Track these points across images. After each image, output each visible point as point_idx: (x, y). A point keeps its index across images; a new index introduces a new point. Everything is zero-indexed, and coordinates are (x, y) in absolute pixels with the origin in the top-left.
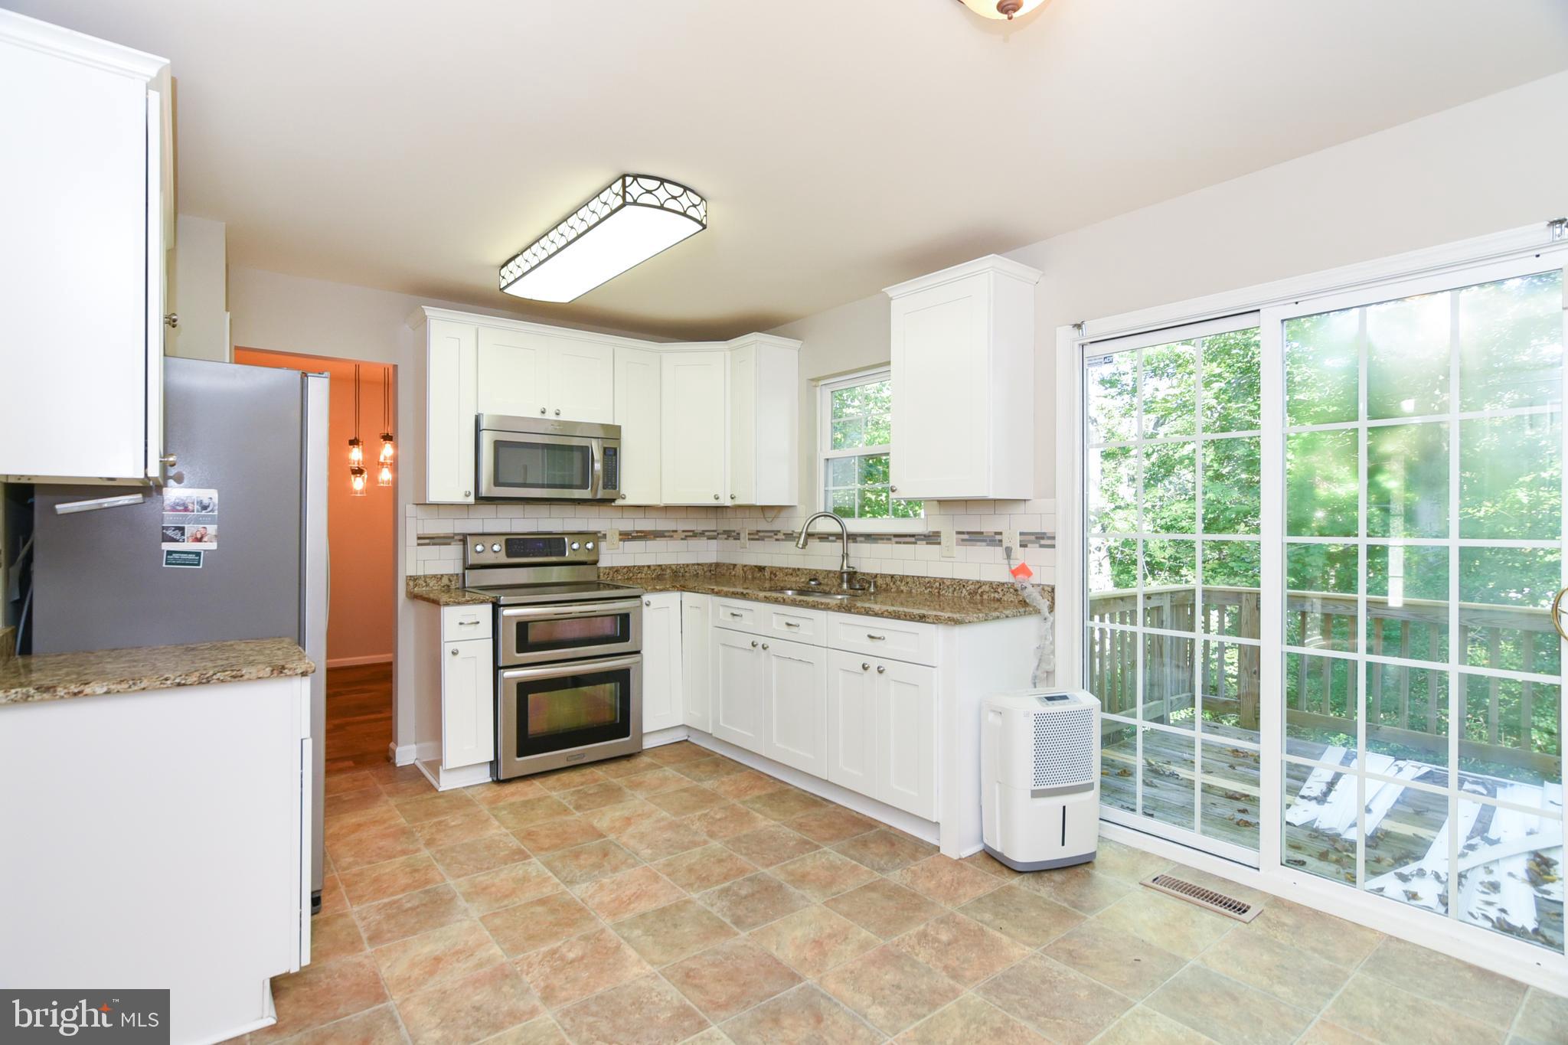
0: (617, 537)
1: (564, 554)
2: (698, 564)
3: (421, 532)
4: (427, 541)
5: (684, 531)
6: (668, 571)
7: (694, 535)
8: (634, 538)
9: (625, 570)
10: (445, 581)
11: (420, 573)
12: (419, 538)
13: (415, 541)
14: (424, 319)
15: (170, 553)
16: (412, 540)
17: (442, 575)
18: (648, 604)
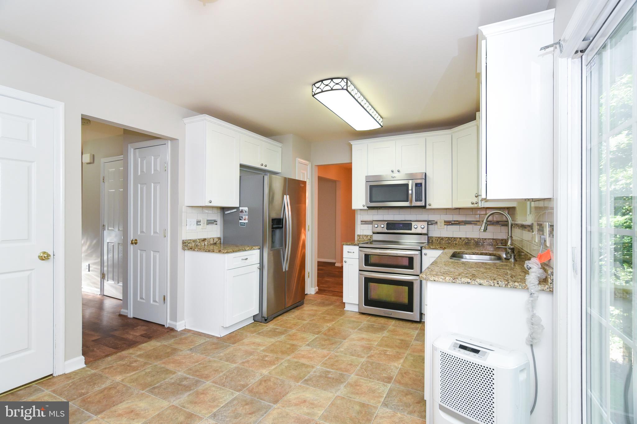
0: (443, 223)
1: (411, 229)
3: (362, 219)
4: (364, 223)
6: (472, 241)
8: (453, 224)
9: (447, 239)
10: (369, 237)
11: (361, 233)
12: (361, 222)
13: (360, 223)
14: (351, 146)
15: (241, 223)
16: (359, 221)
17: (368, 235)
18: (425, 254)
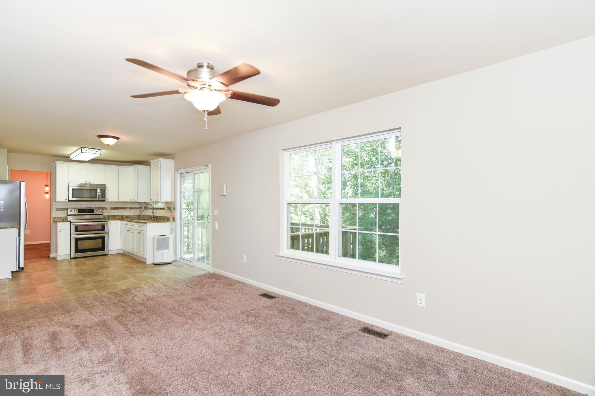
0: (110, 209)
1: (94, 212)
2: (133, 215)
4: (58, 210)
5: (129, 207)
6: (125, 216)
7: (132, 208)
8: (115, 209)
9: (112, 216)
10: (63, 218)
11: (57, 216)
12: (56, 209)
13: (55, 210)
14: (55, 164)
16: (54, 209)
17: (62, 217)
18: (110, 223)
